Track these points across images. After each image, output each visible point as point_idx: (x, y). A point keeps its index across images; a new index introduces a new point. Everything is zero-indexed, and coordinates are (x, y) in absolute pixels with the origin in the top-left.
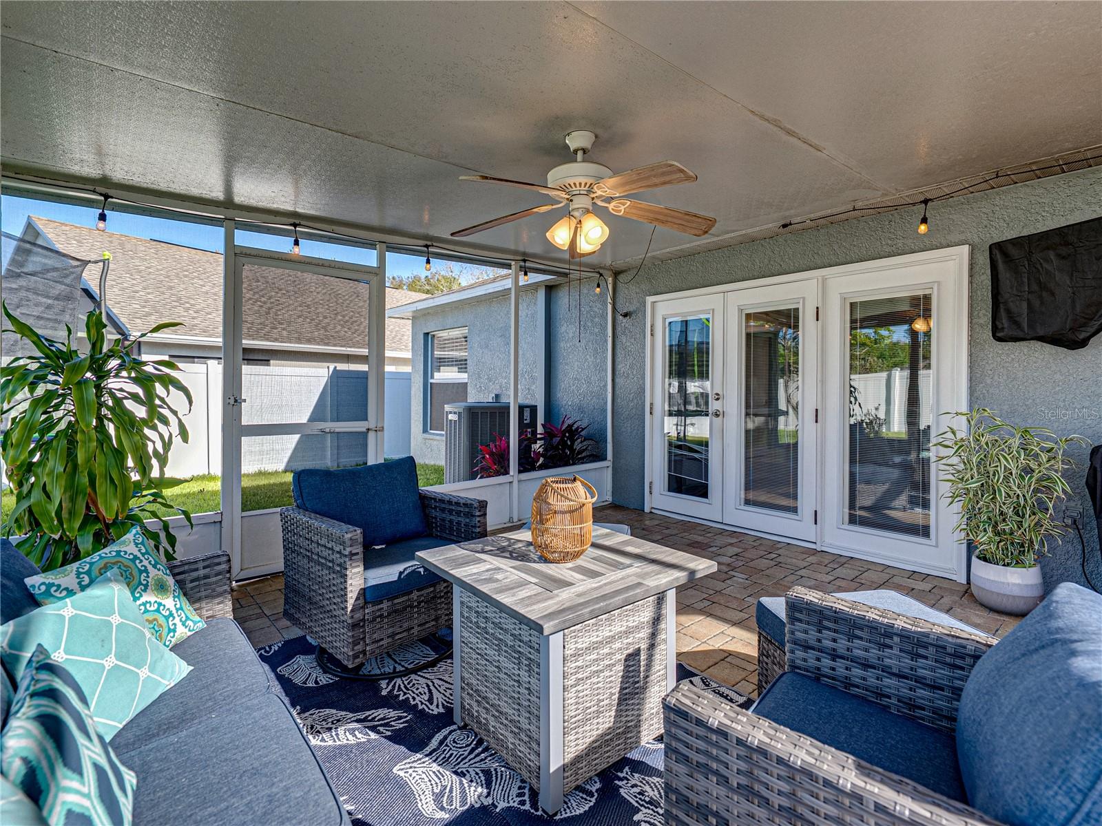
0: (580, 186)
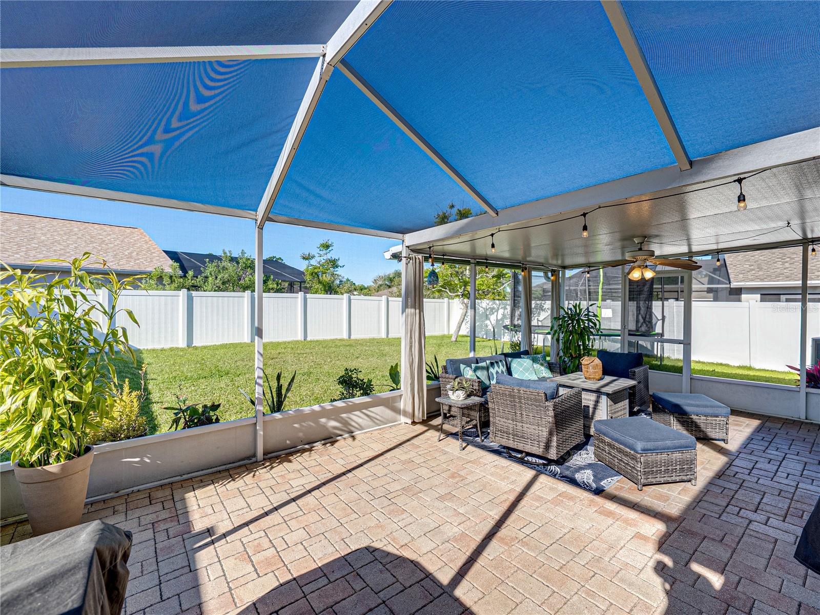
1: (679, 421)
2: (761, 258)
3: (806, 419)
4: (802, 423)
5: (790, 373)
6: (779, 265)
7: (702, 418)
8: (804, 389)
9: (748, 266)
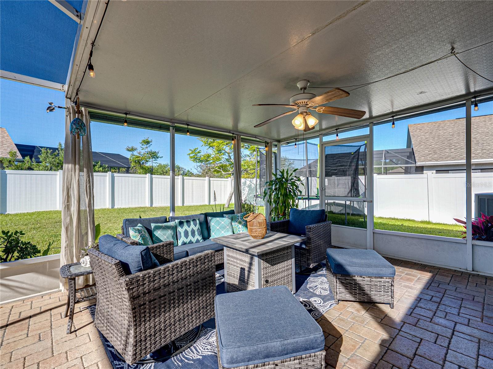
0: (302, 103)
1: (342, 283)
2: (436, 146)
3: (473, 271)
4: (470, 275)
5: (457, 225)
6: (447, 150)
7: (366, 279)
8: (470, 241)
9: (427, 152)
